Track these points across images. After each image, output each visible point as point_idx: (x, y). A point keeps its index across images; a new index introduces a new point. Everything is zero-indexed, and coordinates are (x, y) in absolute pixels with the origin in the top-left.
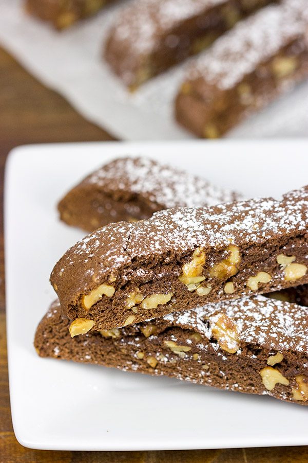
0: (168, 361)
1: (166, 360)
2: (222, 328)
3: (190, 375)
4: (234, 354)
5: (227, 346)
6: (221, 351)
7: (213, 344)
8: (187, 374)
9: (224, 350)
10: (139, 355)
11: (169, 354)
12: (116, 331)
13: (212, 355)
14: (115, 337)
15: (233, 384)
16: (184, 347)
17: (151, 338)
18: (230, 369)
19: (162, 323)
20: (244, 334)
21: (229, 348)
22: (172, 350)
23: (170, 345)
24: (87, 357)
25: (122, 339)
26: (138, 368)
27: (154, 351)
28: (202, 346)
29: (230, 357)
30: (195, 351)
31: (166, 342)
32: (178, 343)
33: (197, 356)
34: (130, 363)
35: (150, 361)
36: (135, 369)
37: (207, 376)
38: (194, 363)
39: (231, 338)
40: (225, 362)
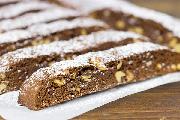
0: (85, 86)
1: (84, 86)
2: (98, 62)
4: (106, 71)
5: (103, 68)
6: (101, 72)
7: (98, 70)
8: (91, 89)
9: (103, 70)
10: (74, 89)
11: (84, 83)
12: (64, 81)
13: (99, 75)
14: (64, 84)
15: (108, 85)
16: (89, 76)
17: (77, 78)
18: (106, 79)
19: (79, 69)
20: (106, 61)
21: (104, 68)
22: (85, 80)
23: (84, 78)
24: (56, 100)
25: (67, 84)
26: (75, 96)
27: (78, 85)
28: (95, 72)
29: (105, 73)
30: (93, 76)
31: (83, 77)
32: (87, 75)
33: (94, 78)
34: (71, 95)
35: (79, 90)
36: (74, 96)
37: (99, 86)
38: (93, 83)
39: (102, 65)
40: (104, 76)
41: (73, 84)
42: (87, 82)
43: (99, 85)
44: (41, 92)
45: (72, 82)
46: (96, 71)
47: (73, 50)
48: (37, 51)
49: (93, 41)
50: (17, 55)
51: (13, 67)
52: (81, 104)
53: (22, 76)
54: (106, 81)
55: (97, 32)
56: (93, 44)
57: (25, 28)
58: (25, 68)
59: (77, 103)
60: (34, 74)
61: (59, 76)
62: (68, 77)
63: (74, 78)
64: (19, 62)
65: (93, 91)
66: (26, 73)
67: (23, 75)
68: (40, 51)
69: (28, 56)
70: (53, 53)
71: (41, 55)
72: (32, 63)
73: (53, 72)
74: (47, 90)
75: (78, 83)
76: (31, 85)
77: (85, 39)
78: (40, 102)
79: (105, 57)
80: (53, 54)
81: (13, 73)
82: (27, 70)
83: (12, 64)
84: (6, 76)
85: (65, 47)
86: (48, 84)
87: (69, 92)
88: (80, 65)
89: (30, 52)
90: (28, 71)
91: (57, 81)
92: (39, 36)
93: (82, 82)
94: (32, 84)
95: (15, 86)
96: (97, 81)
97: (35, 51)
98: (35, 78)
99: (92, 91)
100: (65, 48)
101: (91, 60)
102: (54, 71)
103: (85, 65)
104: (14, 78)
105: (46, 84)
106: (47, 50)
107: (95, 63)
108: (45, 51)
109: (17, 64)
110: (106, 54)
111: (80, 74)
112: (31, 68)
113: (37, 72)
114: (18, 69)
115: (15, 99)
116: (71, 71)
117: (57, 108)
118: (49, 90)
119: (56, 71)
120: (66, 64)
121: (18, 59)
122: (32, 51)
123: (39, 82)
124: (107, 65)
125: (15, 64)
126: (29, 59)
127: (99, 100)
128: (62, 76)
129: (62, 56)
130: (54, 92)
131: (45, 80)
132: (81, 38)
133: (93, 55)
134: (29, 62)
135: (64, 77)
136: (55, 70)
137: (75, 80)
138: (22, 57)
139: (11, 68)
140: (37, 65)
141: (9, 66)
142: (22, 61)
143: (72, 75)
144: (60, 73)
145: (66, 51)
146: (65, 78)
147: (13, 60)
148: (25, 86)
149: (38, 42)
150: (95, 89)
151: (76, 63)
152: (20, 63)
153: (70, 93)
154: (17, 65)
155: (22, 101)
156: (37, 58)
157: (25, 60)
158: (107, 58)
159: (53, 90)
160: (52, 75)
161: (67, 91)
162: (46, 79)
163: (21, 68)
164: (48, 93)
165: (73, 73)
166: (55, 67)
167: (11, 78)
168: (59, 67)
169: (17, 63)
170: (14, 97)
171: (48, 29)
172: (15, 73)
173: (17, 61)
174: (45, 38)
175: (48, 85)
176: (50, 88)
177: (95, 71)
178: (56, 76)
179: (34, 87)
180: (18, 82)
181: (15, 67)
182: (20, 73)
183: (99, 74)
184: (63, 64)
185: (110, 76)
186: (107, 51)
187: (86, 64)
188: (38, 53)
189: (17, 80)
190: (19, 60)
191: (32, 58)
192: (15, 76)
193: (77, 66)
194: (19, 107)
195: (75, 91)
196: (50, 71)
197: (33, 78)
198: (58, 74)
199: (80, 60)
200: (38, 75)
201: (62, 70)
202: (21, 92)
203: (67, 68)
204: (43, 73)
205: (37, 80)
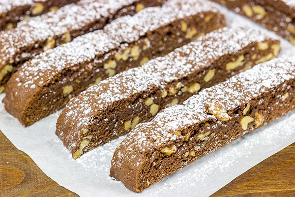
0: (201, 147)
1: (199, 147)
2: (218, 110)
3: (211, 148)
4: (229, 120)
5: (225, 118)
6: (222, 123)
7: (218, 122)
8: (209, 149)
9: (224, 121)
10: (187, 154)
11: (200, 143)
12: (175, 148)
13: (220, 128)
14: (175, 151)
15: (230, 138)
16: (207, 133)
17: (191, 139)
18: (228, 131)
19: (195, 126)
20: (228, 106)
21: (227, 117)
22: (201, 140)
23: (201, 137)
24: (163, 175)
25: (178, 151)
26: (188, 163)
27: (193, 147)
28: (214, 127)
29: (228, 124)
30: (212, 131)
31: (199, 136)
32: (204, 133)
33: (213, 134)
34: (182, 163)
35: (193, 154)
36: (186, 164)
37: (219, 143)
38: (212, 140)
39: (224, 113)
40: (226, 128)
41: (186, 148)
42: (204, 141)
43: (219, 141)
44: (145, 169)
45: (184, 145)
46: (216, 124)
47: (177, 74)
50: (102, 96)
52: (196, 174)
53: (110, 126)
54: (229, 134)
59: (190, 173)
61: (169, 143)
62: (180, 142)
63: (187, 140)
65: (212, 150)
66: (114, 120)
67: (111, 124)
69: (119, 97)
70: (151, 86)
71: (135, 92)
72: (122, 105)
73: (158, 135)
74: (152, 164)
78: (143, 181)
79: (227, 98)
81: (98, 124)
83: (97, 113)
84: (89, 130)
87: (180, 160)
88: (195, 121)
90: (117, 117)
91: (166, 150)
93: (197, 143)
94: (131, 154)
95: (100, 140)
96: (216, 137)
98: (134, 144)
99: (210, 152)
101: (209, 109)
102: (160, 133)
103: (201, 121)
104: (100, 130)
105: (151, 156)
107: (215, 112)
109: (103, 111)
111: (196, 132)
112: (122, 112)
113: (134, 131)
114: (104, 117)
116: (183, 132)
117: (165, 184)
118: (154, 164)
119: (162, 131)
120: (174, 118)
121: (105, 104)
123: (141, 153)
124: (230, 113)
125: (100, 112)
126: (120, 101)
127: (220, 164)
128: (172, 141)
129: (163, 87)
130: (160, 165)
135: (175, 142)
136: (161, 129)
137: (188, 142)
138: (110, 99)
139: (96, 118)
140: (129, 107)
141: (92, 117)
142: (110, 106)
143: (185, 137)
144: (170, 138)
145: (168, 79)
147: (97, 105)
148: (119, 153)
150: (214, 148)
151: (189, 117)
152: (107, 109)
153: (182, 160)
154: (103, 113)
155: (116, 175)
156: (130, 98)
158: (229, 101)
159: (160, 162)
160: (158, 141)
161: (177, 160)
162: (151, 150)
163: (108, 116)
164: (153, 168)
165: (186, 133)
166: (160, 123)
167: (95, 131)
168: (166, 124)
172: (101, 123)
173: (104, 107)
175: (153, 157)
176: (157, 160)
178: (165, 143)
180: (104, 134)
181: (101, 116)
182: (107, 122)
184: (170, 120)
185: (233, 126)
188: (130, 88)
189: (103, 131)
190: (106, 106)
191: (123, 99)
192: (101, 128)
193: (191, 123)
194: (112, 181)
195: (188, 157)
196: (155, 132)
197: (131, 143)
198: (167, 139)
199: (194, 109)
200: (138, 140)
201: (171, 131)
202: (114, 163)
203: (177, 127)
204: (144, 136)
205: (138, 150)
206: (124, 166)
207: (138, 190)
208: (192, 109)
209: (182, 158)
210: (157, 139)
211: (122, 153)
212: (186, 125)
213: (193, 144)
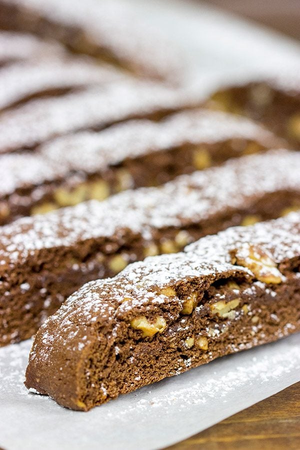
0: (221, 332)
1: (217, 332)
2: (256, 259)
3: (242, 340)
4: (281, 284)
5: (273, 276)
6: (267, 287)
7: (258, 284)
8: (239, 340)
9: (271, 283)
10: (189, 343)
11: (218, 323)
12: (161, 322)
13: (261, 297)
14: (162, 329)
15: (285, 325)
16: (233, 302)
17: (198, 309)
18: (279, 307)
19: (205, 282)
20: (279, 254)
21: (276, 276)
22: (220, 315)
23: (219, 308)
24: (137, 379)
25: (168, 329)
26: (192, 362)
27: (202, 329)
28: (249, 291)
29: (278, 290)
30: (245, 301)
31: (215, 305)
32: (226, 301)
33: (246, 308)
34: (180, 360)
35: (203, 344)
36: (189, 364)
37: (260, 331)
38: (245, 321)
39: (270, 266)
40: (274, 299)
41: (187, 328)
42: (226, 319)
43: (260, 327)
44: (96, 357)
45: (183, 321)
46: (253, 288)
47: (178, 217)
48: (76, 223)
49: (233, 189)
50: (18, 239)
51: (6, 275)
52: (210, 386)
53: (34, 302)
54: (281, 313)
55: (242, 160)
56: (234, 197)
57: (31, 149)
58: (40, 278)
59: (198, 384)
60: (72, 299)
61: (148, 308)
62: (174, 310)
63: (190, 311)
64: (24, 261)
65: (245, 344)
66: (43, 291)
67: (35, 298)
68: (84, 225)
69: (51, 242)
70: (122, 229)
71: (87, 236)
72: (61, 261)
73: (127, 295)
74: (112, 350)
75: (201, 323)
76: (65, 335)
77: (210, 182)
78: (93, 385)
79: (277, 242)
80: (121, 233)
81: (7, 294)
82: (48, 282)
83: (6, 268)
85: (154, 207)
86: (116, 332)
87: (174, 352)
88: (207, 272)
89: (56, 229)
90: (50, 285)
91: (142, 323)
92: (73, 172)
93: (213, 321)
94: (68, 333)
95: (13, 330)
96: (254, 315)
97: (68, 225)
98: (75, 312)
99: (242, 346)
100: (155, 212)
101: (237, 255)
102: (131, 292)
103: (220, 272)
104: (12, 308)
105: (110, 333)
106: (103, 219)
107: (249, 261)
108: (99, 226)
109: (18, 266)
110: (278, 231)
111: (206, 298)
112: (59, 275)
113: (79, 293)
114: (21, 280)
115: (17, 373)
116: (179, 290)
117: (143, 401)
118: (117, 350)
119: (136, 290)
120: (163, 268)
121: (21, 252)
122: (60, 225)
123: (90, 325)
124: (283, 267)
125: (12, 266)
126: (53, 250)
127: (262, 372)
128: (155, 305)
129: (147, 235)
130: (131, 356)
131: (107, 321)
132: (199, 178)
133: (241, 236)
134: (52, 261)
135: (163, 309)
136: (133, 287)
137: (191, 315)
138: (34, 244)
140: (76, 267)
142: (33, 257)
143: (184, 303)
144: (151, 299)
145: (159, 222)
146: (164, 311)
147: (6, 254)
148: (46, 336)
149: (72, 190)
150: (249, 340)
151: (194, 265)
152: (27, 263)
153: (179, 354)
154: (18, 270)
155: (38, 381)
156: (77, 247)
157: (43, 255)
158: (281, 246)
159: (131, 350)
160: (126, 303)
161: (169, 351)
162: (110, 319)
163: (30, 279)
164: (115, 359)
165: (187, 295)
166: (132, 277)
168: (144, 278)
169: (19, 264)
170: (13, 364)
171: (100, 152)
172: (13, 292)
173: (20, 257)
174: (92, 177)
175: (115, 334)
176: (122, 343)
177: (250, 287)
178: (139, 308)
179: (74, 343)
180: (22, 318)
181: (13, 275)
182: (27, 291)
183: (261, 295)
184: (155, 269)
185: (291, 298)
186: (280, 221)
187: (224, 267)
188: (78, 231)
189: (20, 312)
190: (25, 255)
191: (62, 247)
192: (13, 303)
193: (197, 274)
194: (30, 396)
195: (191, 349)
196: (120, 290)
197: (69, 313)
198: (145, 300)
199: (206, 256)
200: (84, 304)
201: (154, 289)
202: (35, 355)
203: (169, 280)
204: (98, 298)
205: (83, 321)
206: (53, 356)
207: (81, 405)
208: (202, 255)
209: (179, 350)
210: (124, 300)
211: (50, 334)
212: (187, 277)
213: (203, 321)
